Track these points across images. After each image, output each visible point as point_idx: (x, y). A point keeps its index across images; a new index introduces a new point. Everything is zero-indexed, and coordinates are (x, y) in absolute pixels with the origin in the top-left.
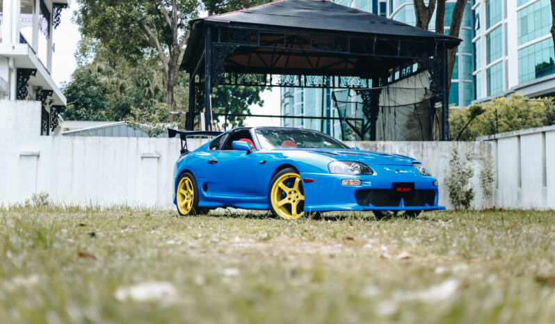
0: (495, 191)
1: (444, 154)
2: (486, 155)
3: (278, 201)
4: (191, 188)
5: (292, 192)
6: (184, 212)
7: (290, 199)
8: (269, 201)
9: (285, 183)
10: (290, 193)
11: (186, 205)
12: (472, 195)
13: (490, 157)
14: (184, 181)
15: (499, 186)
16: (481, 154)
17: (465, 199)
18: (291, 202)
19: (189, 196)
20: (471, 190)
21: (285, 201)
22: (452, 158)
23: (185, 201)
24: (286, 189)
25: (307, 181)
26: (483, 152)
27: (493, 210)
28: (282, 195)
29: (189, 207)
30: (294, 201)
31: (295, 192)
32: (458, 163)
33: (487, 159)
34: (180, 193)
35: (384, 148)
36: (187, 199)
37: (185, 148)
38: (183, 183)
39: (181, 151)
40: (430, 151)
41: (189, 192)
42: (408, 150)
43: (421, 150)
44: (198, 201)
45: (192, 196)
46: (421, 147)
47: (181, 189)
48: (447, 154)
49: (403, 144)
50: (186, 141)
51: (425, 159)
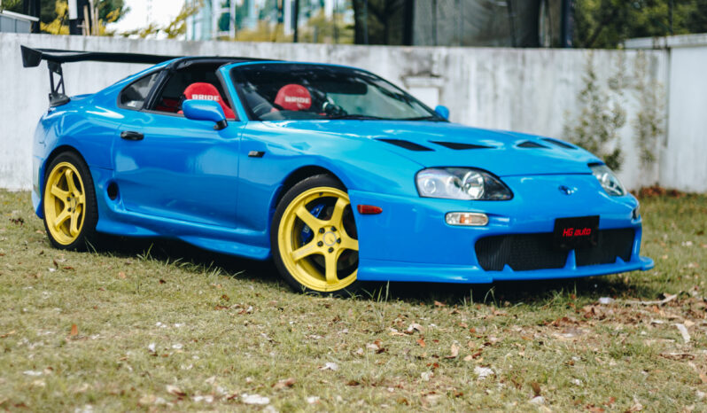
0: (661, 152)
1: (564, 75)
2: (646, 80)
3: (294, 249)
4: (78, 187)
5: (328, 230)
6: (61, 237)
7: (320, 244)
9: (310, 207)
10: (322, 231)
11: (67, 223)
12: (618, 160)
13: (653, 83)
14: (61, 170)
15: (670, 143)
16: (637, 76)
18: (324, 250)
19: (73, 204)
20: (617, 153)
21: (311, 248)
22: (584, 87)
23: (65, 214)
24: (314, 223)
25: (370, 211)
26: (641, 73)
27: (656, 190)
28: (302, 235)
29: (75, 229)
30: (331, 250)
31: (334, 229)
32: (595, 98)
33: (648, 89)
34: (52, 195)
35: (447, 62)
36: (69, 210)
37: (60, 91)
38: (60, 175)
39: (50, 98)
40: (538, 69)
41: (73, 195)
42: (495, 67)
43: (520, 67)
44: (96, 219)
45: (82, 205)
46: (520, 60)
47: (54, 187)
48: (571, 77)
49: (485, 53)
50: (61, 73)
51: (527, 85)
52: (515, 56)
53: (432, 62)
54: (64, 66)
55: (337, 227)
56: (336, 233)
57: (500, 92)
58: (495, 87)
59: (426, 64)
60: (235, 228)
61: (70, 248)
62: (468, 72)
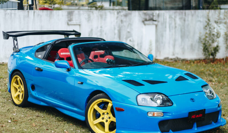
1: (199, 19)
3: (94, 120)
4: (22, 84)
5: (105, 113)
6: (17, 102)
7: (103, 118)
8: (86, 115)
9: (99, 105)
11: (19, 96)
12: (218, 48)
14: (16, 78)
17: (213, 52)
18: (104, 121)
19: (20, 90)
20: (217, 46)
22: (206, 24)
23: (18, 93)
24: (100, 111)
25: (120, 110)
28: (97, 115)
29: (21, 99)
30: (107, 121)
31: (108, 113)
32: (210, 28)
34: (13, 86)
35: (158, 15)
36: (19, 92)
37: (17, 47)
38: (16, 79)
39: (13, 49)
40: (190, 17)
41: (20, 87)
42: (175, 17)
43: (184, 16)
44: (28, 97)
45: (23, 91)
46: (184, 14)
47: (14, 83)
48: (201, 20)
49: (172, 12)
50: (17, 41)
51: (187, 23)
52: (182, 13)
53: (153, 16)
54: (18, 38)
55: (109, 113)
56: (108, 115)
57: (177, 25)
58: (175, 24)
59: (151, 16)
60: (74, 108)
61: (19, 106)
62: (166, 19)
